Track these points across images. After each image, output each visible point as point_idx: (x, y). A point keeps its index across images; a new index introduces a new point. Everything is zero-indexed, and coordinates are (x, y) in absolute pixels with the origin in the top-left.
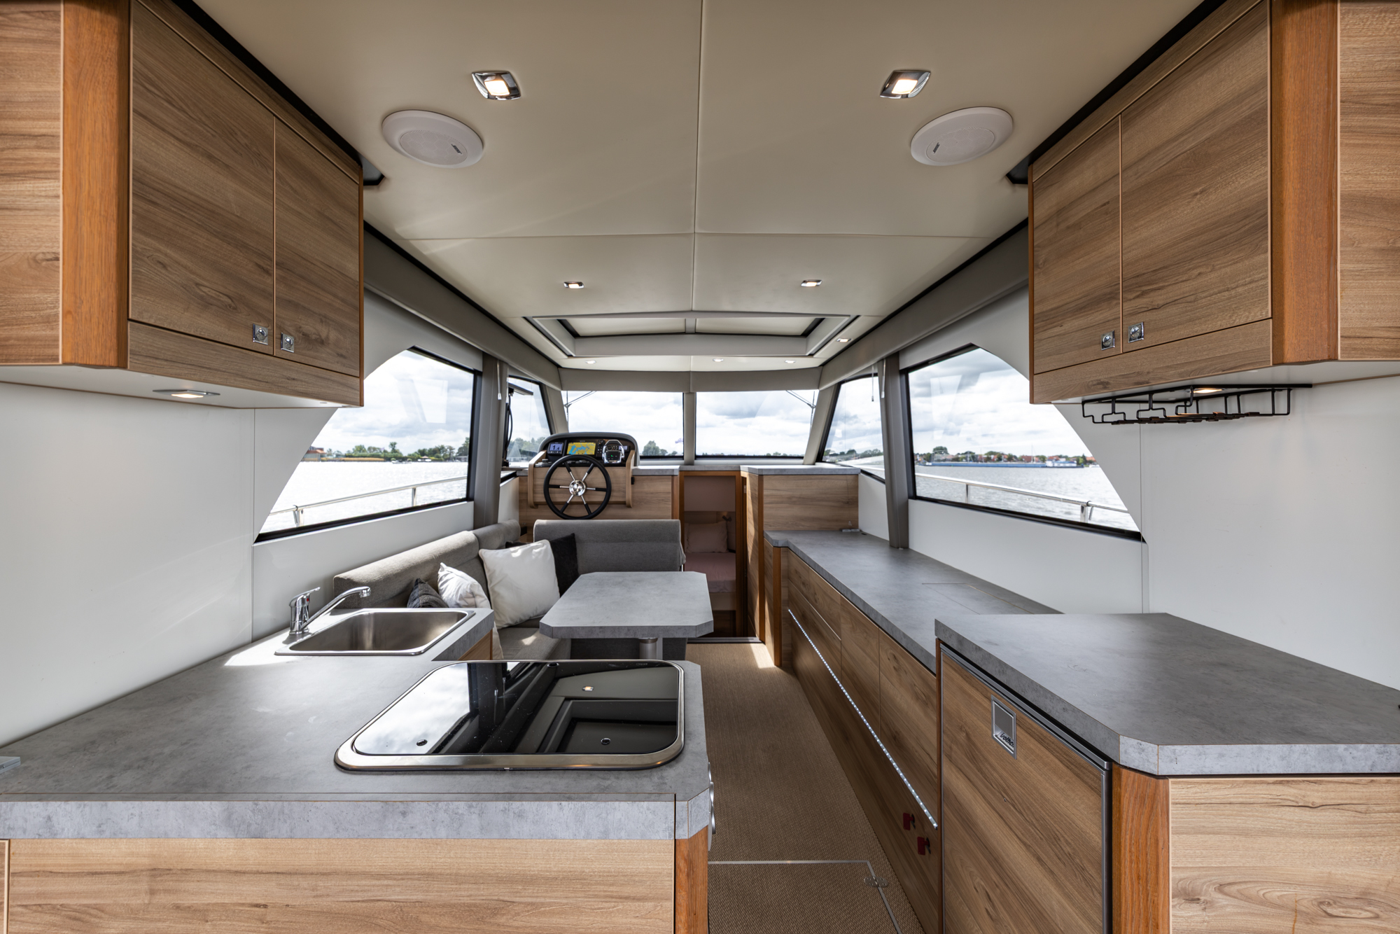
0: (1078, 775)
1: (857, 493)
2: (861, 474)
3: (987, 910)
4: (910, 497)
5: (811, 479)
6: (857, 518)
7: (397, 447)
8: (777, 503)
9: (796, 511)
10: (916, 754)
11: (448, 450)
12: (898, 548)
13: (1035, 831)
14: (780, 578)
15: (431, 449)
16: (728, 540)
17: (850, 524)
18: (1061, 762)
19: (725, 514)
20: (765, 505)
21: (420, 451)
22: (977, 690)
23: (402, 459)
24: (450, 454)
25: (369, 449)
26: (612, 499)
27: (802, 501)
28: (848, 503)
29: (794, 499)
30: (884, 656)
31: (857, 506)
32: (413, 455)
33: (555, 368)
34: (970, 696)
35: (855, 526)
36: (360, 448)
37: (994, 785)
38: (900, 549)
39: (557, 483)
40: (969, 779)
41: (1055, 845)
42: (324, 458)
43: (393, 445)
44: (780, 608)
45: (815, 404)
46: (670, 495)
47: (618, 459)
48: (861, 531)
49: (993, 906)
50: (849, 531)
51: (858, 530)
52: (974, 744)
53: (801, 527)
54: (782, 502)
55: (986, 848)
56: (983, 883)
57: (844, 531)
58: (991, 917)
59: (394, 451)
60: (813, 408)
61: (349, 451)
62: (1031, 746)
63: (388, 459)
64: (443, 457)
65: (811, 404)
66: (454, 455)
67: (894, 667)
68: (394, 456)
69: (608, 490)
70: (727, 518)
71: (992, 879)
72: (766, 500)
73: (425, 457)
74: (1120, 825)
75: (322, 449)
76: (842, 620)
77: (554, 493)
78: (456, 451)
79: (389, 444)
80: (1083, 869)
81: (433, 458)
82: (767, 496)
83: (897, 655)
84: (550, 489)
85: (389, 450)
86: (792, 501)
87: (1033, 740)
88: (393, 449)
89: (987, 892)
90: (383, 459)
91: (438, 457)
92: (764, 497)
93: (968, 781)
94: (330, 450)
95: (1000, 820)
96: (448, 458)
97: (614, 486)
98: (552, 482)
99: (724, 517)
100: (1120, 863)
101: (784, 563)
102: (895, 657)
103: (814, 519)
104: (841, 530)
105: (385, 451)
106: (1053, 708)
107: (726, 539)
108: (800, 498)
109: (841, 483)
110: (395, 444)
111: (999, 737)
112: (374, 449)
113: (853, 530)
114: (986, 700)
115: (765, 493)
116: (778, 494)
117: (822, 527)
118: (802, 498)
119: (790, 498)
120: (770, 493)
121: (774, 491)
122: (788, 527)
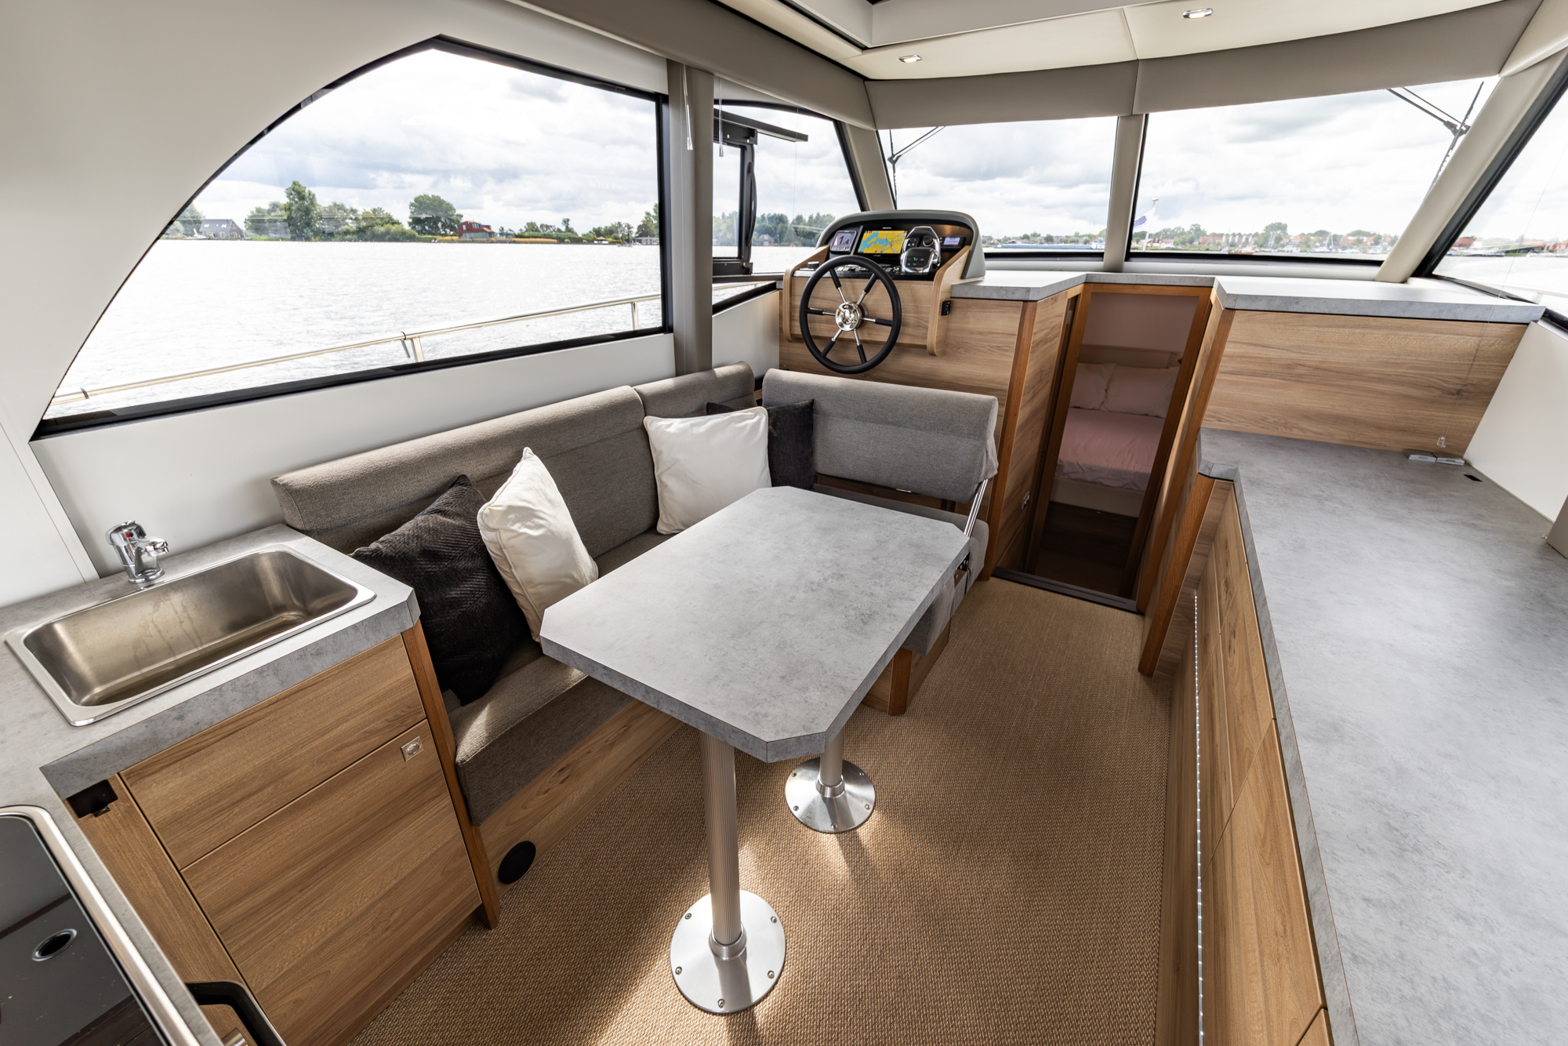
1: (1503, 372)
2: (1543, 325)
5: (1365, 327)
6: (1471, 433)
7: (571, 225)
8: (1253, 374)
11: (626, 228)
15: (606, 227)
17: (1441, 443)
20: (1218, 376)
21: (595, 230)
23: (577, 240)
24: (628, 235)
25: (542, 226)
26: (902, 339)
27: (1319, 375)
28: (1459, 392)
29: (1300, 371)
31: (1486, 404)
32: (588, 235)
33: (859, 82)
35: (1456, 449)
36: (532, 226)
39: (823, 304)
42: (493, 239)
43: (566, 222)
45: (1469, 124)
46: (1015, 340)
47: (924, 264)
48: (1467, 464)
50: (1432, 462)
51: (1459, 461)
53: (1296, 431)
54: (1265, 374)
57: (1413, 457)
59: (569, 230)
60: (1460, 133)
61: (521, 230)
63: (561, 240)
64: (622, 238)
65: (1455, 122)
66: (634, 235)
68: (566, 237)
69: (896, 324)
72: (1224, 365)
73: (601, 238)
75: (488, 227)
77: (814, 322)
78: (635, 230)
79: (561, 221)
81: (611, 239)
82: (1232, 356)
84: (808, 315)
85: (563, 228)
86: (1293, 373)
88: (567, 227)
90: (555, 241)
91: (616, 238)
92: (1223, 359)
94: (503, 229)
96: (627, 240)
97: (908, 315)
98: (813, 304)
101: (1211, 512)
104: (1405, 453)
105: (559, 230)
108: (1318, 368)
109: (1463, 341)
110: (568, 220)
112: (548, 227)
113: (1442, 460)
115: (1229, 348)
116: (1261, 356)
117: (1357, 439)
118: (1325, 370)
119: (1290, 366)
120: (1242, 351)
121: (1252, 347)
122: (1264, 428)
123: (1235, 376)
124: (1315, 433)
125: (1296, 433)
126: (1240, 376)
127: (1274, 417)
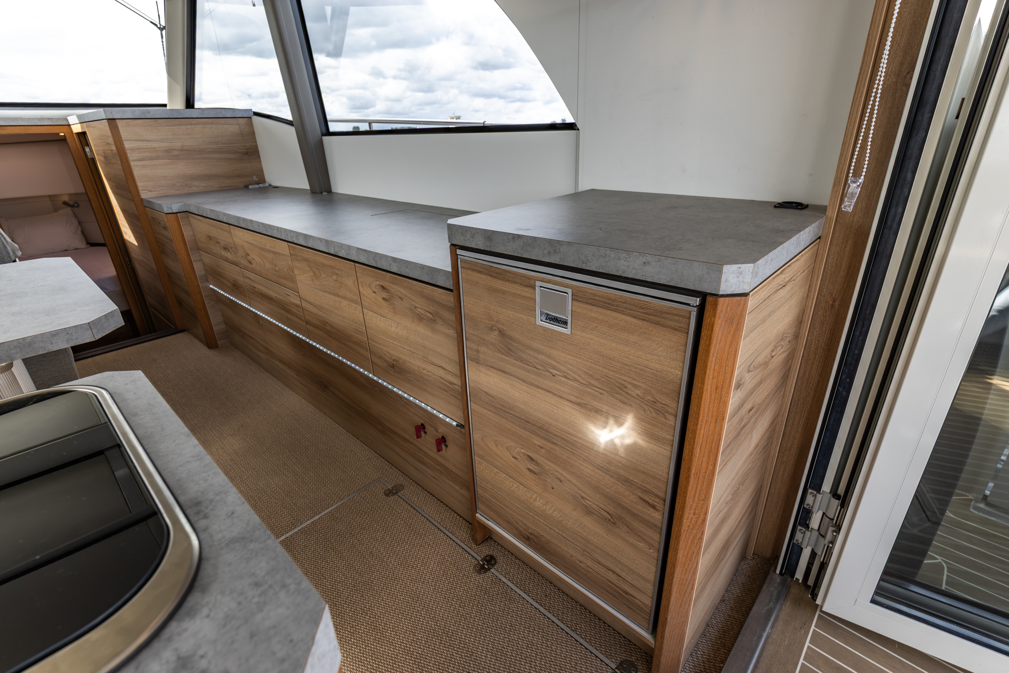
0: (657, 323)
1: (256, 141)
2: (256, 116)
3: (529, 469)
4: (323, 135)
5: (191, 124)
6: (262, 171)
8: (151, 159)
9: (182, 168)
10: (425, 372)
12: (322, 193)
13: (593, 390)
14: (187, 251)
16: (82, 232)
17: (255, 178)
18: (635, 317)
19: (66, 199)
22: (515, 282)
27: (186, 154)
28: (247, 153)
29: (175, 153)
30: (366, 292)
31: (259, 157)
34: (504, 292)
35: (262, 180)
37: (539, 367)
38: (324, 193)
40: (504, 372)
41: (620, 394)
44: (198, 286)
45: (163, 23)
48: (270, 185)
49: (537, 464)
50: (257, 186)
51: (267, 185)
52: (511, 338)
53: (194, 188)
54: (158, 158)
55: (528, 422)
56: (523, 451)
57: (250, 187)
58: (534, 473)
60: (161, 29)
62: (593, 315)
65: (156, 21)
67: (384, 299)
70: (71, 203)
71: (535, 444)
74: (708, 351)
76: (296, 272)
80: (655, 402)
82: (132, 150)
83: (385, 284)
86: (172, 155)
87: (595, 309)
89: (528, 456)
92: (128, 152)
93: (503, 374)
95: (547, 394)
99: (65, 203)
100: (703, 383)
101: (187, 233)
102: (383, 287)
103: (209, 177)
104: (246, 187)
106: (628, 267)
107: (79, 232)
108: (182, 150)
109: (232, 128)
111: (544, 320)
113: (261, 185)
114: (527, 289)
115: (127, 145)
116: (149, 147)
117: (223, 185)
118: (186, 150)
119: (168, 151)
120: (136, 145)
121: (140, 142)
122: (177, 190)
123: (141, 162)
124: (203, 187)
125: (195, 189)
126: (144, 161)
127: (179, 182)
